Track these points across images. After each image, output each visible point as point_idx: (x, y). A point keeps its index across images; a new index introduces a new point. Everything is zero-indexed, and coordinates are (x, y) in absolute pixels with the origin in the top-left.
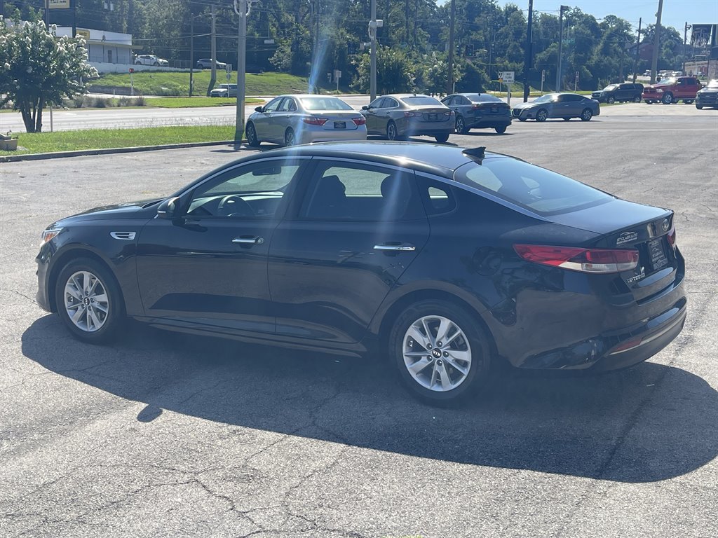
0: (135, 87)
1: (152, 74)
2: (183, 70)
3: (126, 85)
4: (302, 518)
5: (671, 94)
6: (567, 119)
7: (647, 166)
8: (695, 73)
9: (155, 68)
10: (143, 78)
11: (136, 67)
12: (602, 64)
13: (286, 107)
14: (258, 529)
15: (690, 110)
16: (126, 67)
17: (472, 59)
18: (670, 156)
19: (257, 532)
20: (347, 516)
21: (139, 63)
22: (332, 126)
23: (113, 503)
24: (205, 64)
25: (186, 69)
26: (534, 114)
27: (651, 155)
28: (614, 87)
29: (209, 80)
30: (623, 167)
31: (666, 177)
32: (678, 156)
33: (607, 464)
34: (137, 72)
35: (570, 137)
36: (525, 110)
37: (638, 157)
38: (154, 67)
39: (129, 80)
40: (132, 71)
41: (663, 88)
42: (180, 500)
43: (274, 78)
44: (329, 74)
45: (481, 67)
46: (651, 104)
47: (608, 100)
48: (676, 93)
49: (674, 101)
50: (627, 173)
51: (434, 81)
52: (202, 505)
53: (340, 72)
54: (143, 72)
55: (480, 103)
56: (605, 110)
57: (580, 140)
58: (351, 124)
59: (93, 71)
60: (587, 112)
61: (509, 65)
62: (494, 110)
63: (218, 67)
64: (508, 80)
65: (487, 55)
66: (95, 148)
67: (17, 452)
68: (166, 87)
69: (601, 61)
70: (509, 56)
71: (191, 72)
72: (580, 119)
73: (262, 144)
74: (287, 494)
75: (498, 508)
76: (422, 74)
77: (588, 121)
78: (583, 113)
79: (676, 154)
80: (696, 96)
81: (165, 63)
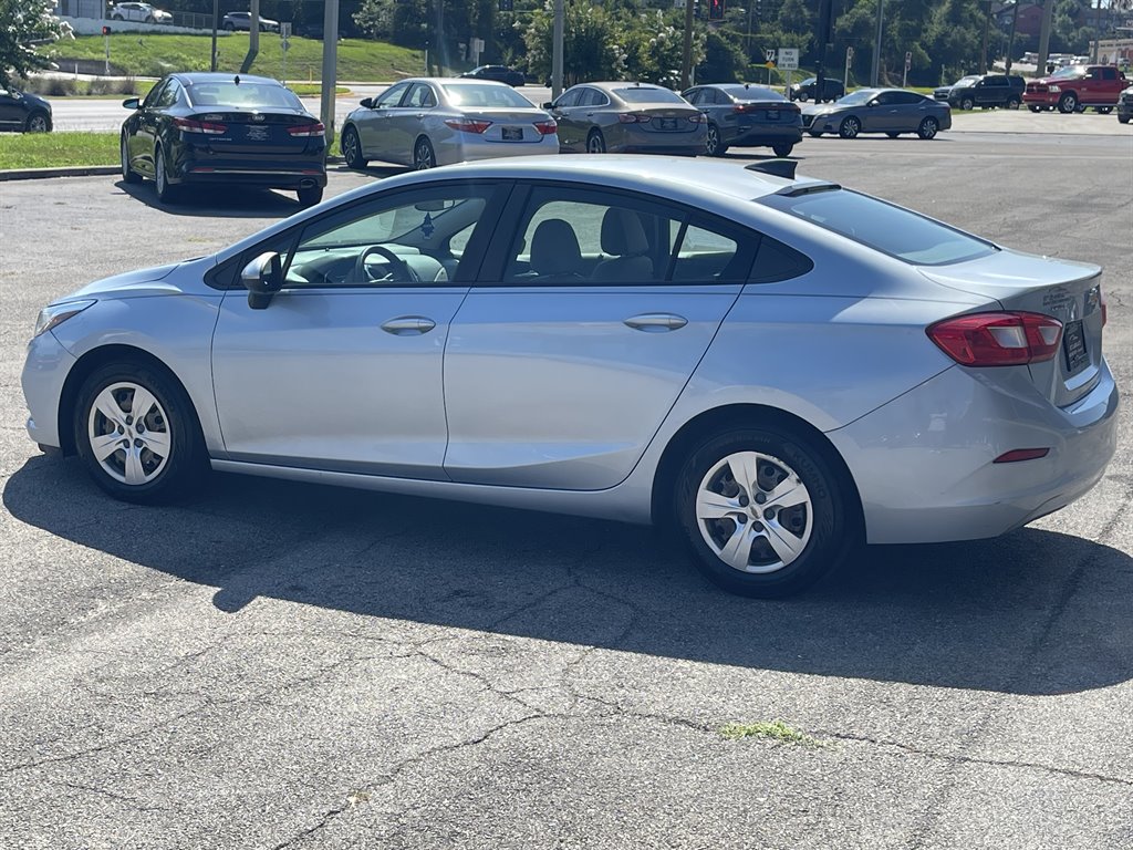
0: (113, 60)
1: (144, 38)
2: (199, 31)
3: (96, 57)
4: (597, 700)
5: (1075, 97)
6: (893, 136)
7: (1045, 217)
8: (1112, 59)
9: (149, 27)
10: (127, 45)
11: (114, 25)
12: (949, 39)
13: (416, 100)
14: (535, 713)
15: (1109, 123)
16: (98, 24)
17: (717, 25)
18: (1080, 200)
19: (535, 716)
20: (663, 699)
21: (119, 17)
22: (499, 135)
23: (303, 680)
24: (238, 22)
25: (204, 30)
26: (836, 126)
27: (1047, 198)
28: (972, 81)
29: (245, 51)
30: (1003, 217)
31: (1078, 235)
32: (1095, 201)
33: (1041, 640)
34: (117, 33)
35: (905, 165)
36: (820, 117)
37: (1028, 201)
38: (146, 25)
39: (101, 48)
40: (108, 31)
41: (1063, 84)
42: (404, 677)
43: (363, 50)
44: (462, 46)
45: (734, 40)
46: (1038, 111)
47: (962, 104)
48: (1083, 93)
49: (1078, 109)
50: (1011, 226)
51: (658, 62)
52: (441, 683)
53: (483, 42)
54: (126, 33)
55: (749, 102)
56: (960, 121)
57: (923, 171)
58: (531, 131)
59: (65, 28)
60: (930, 123)
61: (784, 38)
62: (773, 114)
63: (263, 28)
64: (787, 63)
65: (745, 18)
66: (81, 164)
67: (124, 616)
68: (169, 62)
69: (946, 34)
70: (783, 21)
71: (214, 36)
72: (917, 136)
73: (370, 164)
74: (566, 671)
75: (888, 693)
76: (637, 49)
77: (931, 138)
78: (922, 125)
79: (1092, 197)
80: (1118, 100)
81: (166, 18)
